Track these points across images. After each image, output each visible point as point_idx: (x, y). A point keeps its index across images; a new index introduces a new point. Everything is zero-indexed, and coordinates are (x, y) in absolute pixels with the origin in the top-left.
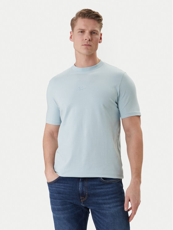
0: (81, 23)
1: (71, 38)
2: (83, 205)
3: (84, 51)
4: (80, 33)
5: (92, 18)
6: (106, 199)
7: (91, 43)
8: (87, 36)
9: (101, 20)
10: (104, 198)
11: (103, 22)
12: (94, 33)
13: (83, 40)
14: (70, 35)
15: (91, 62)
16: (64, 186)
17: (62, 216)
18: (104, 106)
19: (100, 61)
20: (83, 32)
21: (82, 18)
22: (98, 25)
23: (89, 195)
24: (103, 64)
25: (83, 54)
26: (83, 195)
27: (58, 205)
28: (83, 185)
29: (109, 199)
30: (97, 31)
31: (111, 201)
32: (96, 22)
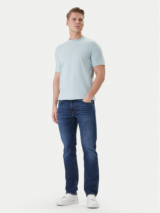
0: (73, 15)
1: (67, 24)
2: (73, 116)
3: (76, 30)
4: (73, 20)
5: (79, 12)
6: (83, 113)
7: (79, 25)
8: (77, 21)
9: (84, 13)
10: (82, 112)
11: (84, 15)
12: (81, 20)
13: (75, 24)
14: (66, 23)
15: (78, 37)
16: (65, 106)
17: (61, 122)
18: (82, 60)
19: (83, 36)
20: (75, 19)
21: (74, 12)
22: (83, 16)
23: (75, 110)
24: (84, 38)
25: (74, 32)
26: (73, 110)
27: (60, 116)
28: (73, 105)
29: (85, 113)
30: (82, 19)
31: (85, 114)
32: (81, 14)
